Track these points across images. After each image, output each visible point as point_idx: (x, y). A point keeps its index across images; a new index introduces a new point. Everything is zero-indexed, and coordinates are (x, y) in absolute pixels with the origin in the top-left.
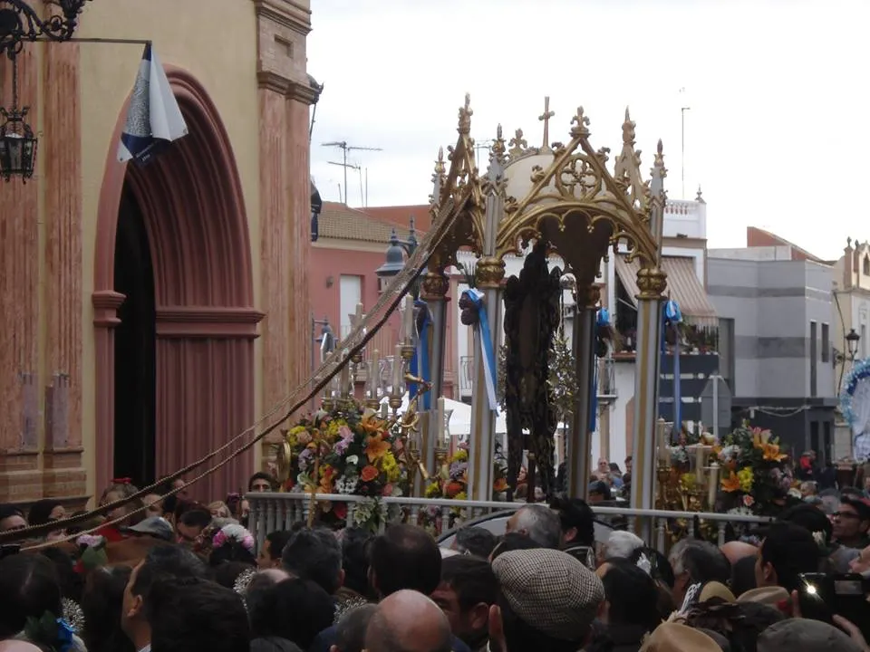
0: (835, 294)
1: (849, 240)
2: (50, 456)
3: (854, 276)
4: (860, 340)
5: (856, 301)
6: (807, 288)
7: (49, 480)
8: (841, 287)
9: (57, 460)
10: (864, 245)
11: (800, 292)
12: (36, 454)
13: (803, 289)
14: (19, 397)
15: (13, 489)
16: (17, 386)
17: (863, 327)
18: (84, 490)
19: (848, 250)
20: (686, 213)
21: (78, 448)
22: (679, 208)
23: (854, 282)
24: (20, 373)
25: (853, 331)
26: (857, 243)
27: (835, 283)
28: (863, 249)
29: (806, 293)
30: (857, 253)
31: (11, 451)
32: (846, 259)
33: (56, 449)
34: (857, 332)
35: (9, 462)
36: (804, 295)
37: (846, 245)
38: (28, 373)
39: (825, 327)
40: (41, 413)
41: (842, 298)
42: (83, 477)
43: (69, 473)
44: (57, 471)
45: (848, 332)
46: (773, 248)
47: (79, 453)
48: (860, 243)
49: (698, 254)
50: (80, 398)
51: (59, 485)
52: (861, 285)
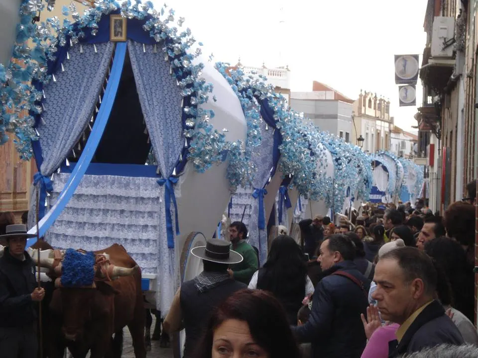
0: (353, 118)
1: (361, 91)
2: (15, 194)
3: (363, 108)
4: (365, 141)
5: (364, 121)
6: (339, 114)
7: (15, 203)
8: (357, 114)
9: (18, 196)
10: (369, 93)
11: (335, 117)
12: (10, 193)
13: (337, 115)
14: (6, 171)
15: (4, 206)
16: (5, 167)
17: (367, 134)
18: (27, 208)
19: (361, 96)
20: (280, 76)
21: (25, 191)
22: (277, 73)
23: (363, 112)
24: (6, 162)
25: (361, 136)
26: (365, 92)
27: (353, 112)
28: (368, 95)
29: (338, 117)
30: (365, 97)
31: (3, 192)
32: (360, 100)
33: (17, 191)
34: (363, 137)
35: (2, 196)
36: (337, 118)
37: (360, 93)
38: (9, 162)
39: (347, 134)
40: (13, 178)
41: (356, 120)
42: (26, 203)
43: (22, 201)
44: (18, 200)
45: (358, 137)
46: (324, 92)
47: (25, 193)
48: (367, 92)
49: (286, 96)
50: (26, 172)
51: (18, 206)
52: (367, 113)
